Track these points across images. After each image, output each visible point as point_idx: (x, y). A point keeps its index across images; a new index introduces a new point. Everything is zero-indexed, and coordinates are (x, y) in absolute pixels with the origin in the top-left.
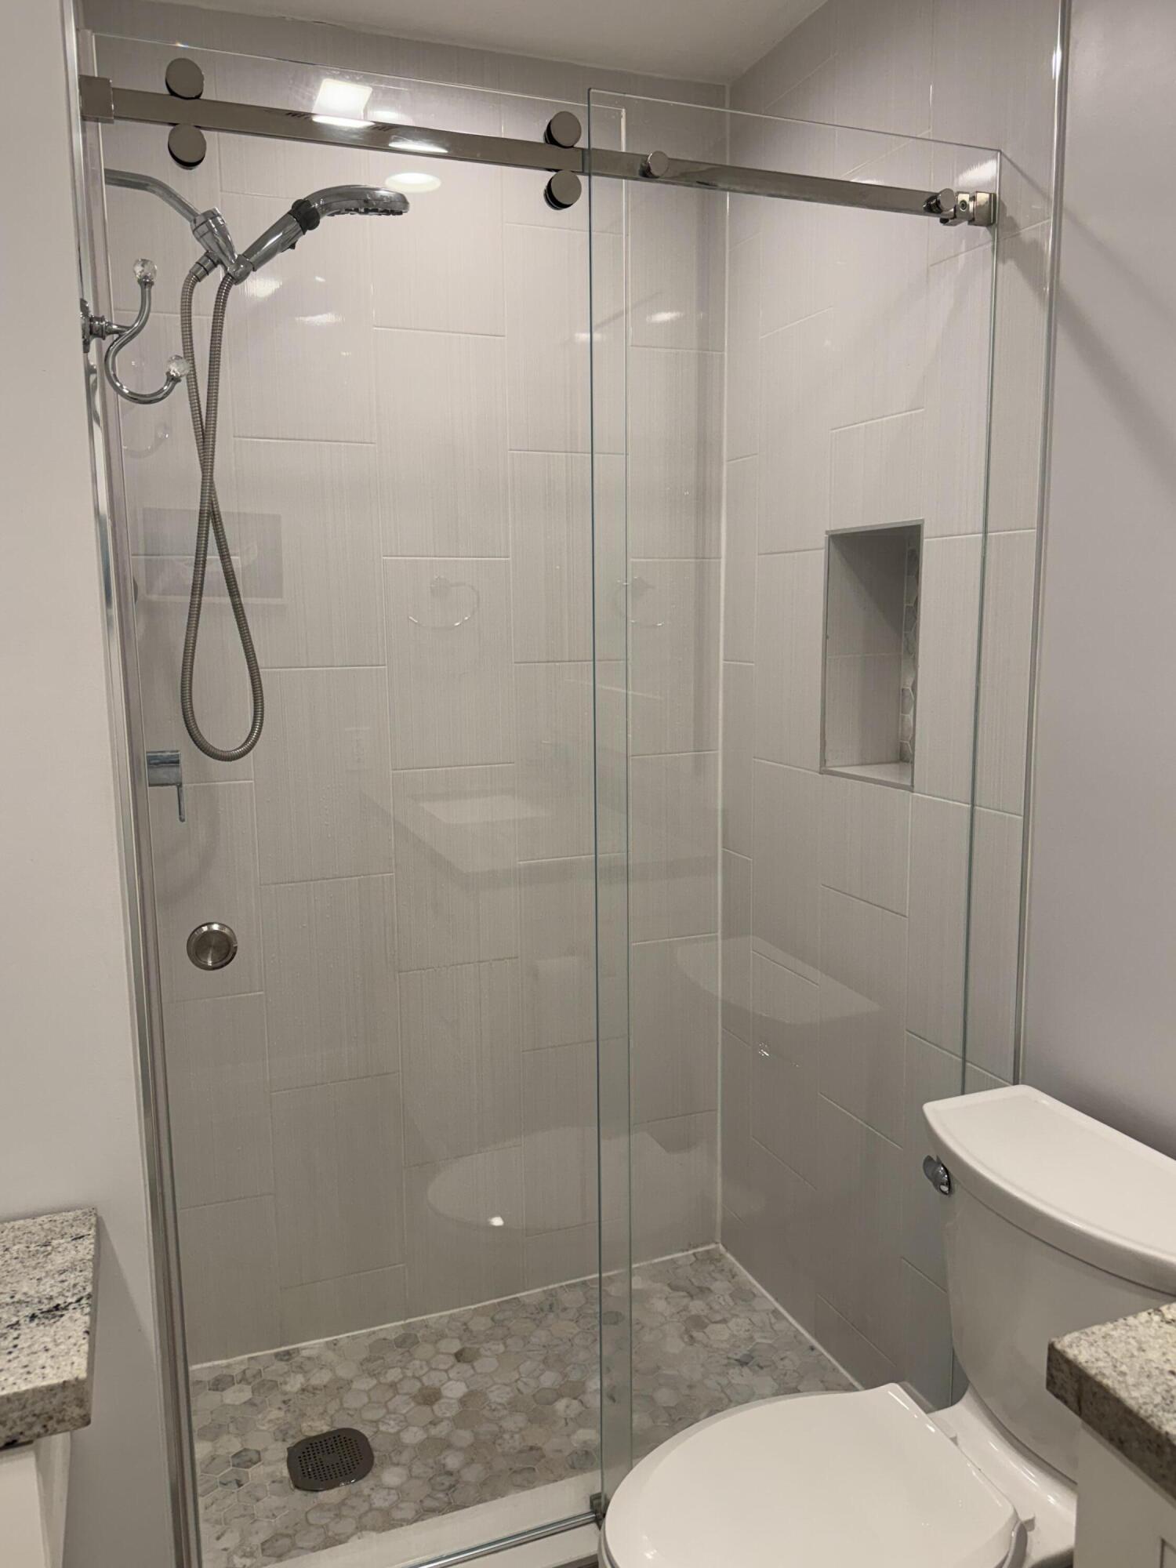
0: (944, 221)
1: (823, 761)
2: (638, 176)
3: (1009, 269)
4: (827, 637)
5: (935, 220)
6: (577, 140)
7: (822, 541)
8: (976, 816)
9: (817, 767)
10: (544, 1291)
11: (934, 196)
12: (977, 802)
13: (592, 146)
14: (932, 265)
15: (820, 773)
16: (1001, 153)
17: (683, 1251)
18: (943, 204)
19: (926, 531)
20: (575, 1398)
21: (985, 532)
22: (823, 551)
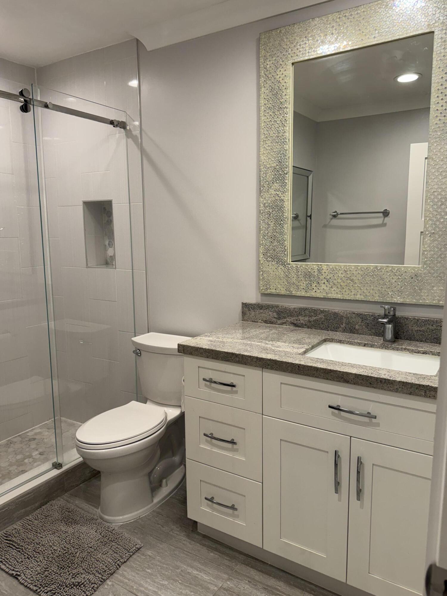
0: (114, 126)
1: (87, 264)
2: (43, 106)
3: (130, 140)
4: (85, 230)
5: (112, 126)
6: (29, 96)
7: (81, 203)
8: (134, 273)
9: (85, 266)
10: (7, 440)
11: (112, 121)
12: (134, 269)
13: (34, 98)
14: (109, 135)
15: (87, 268)
16: (126, 113)
17: (48, 420)
18: (114, 123)
19: (113, 202)
20: (30, 458)
21: (130, 203)
22: (82, 206)
